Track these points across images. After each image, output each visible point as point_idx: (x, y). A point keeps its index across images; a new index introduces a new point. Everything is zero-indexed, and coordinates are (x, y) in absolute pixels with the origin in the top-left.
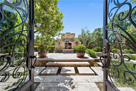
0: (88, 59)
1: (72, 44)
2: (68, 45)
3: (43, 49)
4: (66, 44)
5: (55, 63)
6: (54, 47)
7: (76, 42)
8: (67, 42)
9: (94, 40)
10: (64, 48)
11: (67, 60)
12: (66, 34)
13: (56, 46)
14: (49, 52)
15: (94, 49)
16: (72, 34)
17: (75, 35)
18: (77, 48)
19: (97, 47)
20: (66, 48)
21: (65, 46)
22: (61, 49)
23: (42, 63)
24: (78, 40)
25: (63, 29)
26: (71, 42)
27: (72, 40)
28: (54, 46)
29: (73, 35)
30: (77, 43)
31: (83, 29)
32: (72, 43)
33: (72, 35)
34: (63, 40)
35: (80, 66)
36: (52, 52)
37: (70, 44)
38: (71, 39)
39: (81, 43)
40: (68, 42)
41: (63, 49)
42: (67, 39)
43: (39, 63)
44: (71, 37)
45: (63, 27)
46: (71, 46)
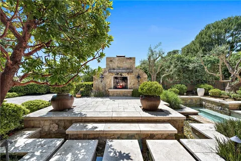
0: (170, 116)
1: (128, 79)
2: (120, 81)
3: (63, 91)
4: (116, 78)
5: (90, 126)
6: (92, 85)
7: (137, 74)
8: (118, 74)
9: (171, 71)
10: (112, 87)
11: (120, 119)
12: (117, 58)
13: (95, 83)
14: (80, 96)
15: (173, 89)
16: (128, 59)
17: (135, 60)
18: (142, 89)
19: (179, 85)
20: (115, 88)
21: (114, 83)
22: (107, 88)
23: (57, 126)
24: (141, 72)
25: (111, 42)
26: (127, 76)
27: (130, 70)
28: (90, 83)
29: (132, 61)
30: (138, 77)
31: (153, 49)
32: (129, 77)
33: (129, 61)
34: (110, 70)
35: (152, 136)
36: (88, 96)
37: (125, 79)
38: (128, 69)
39: (146, 76)
40: (121, 75)
41: (111, 89)
42: (119, 68)
43: (52, 126)
44: (126, 64)
45: (110, 38)
46: (127, 82)
